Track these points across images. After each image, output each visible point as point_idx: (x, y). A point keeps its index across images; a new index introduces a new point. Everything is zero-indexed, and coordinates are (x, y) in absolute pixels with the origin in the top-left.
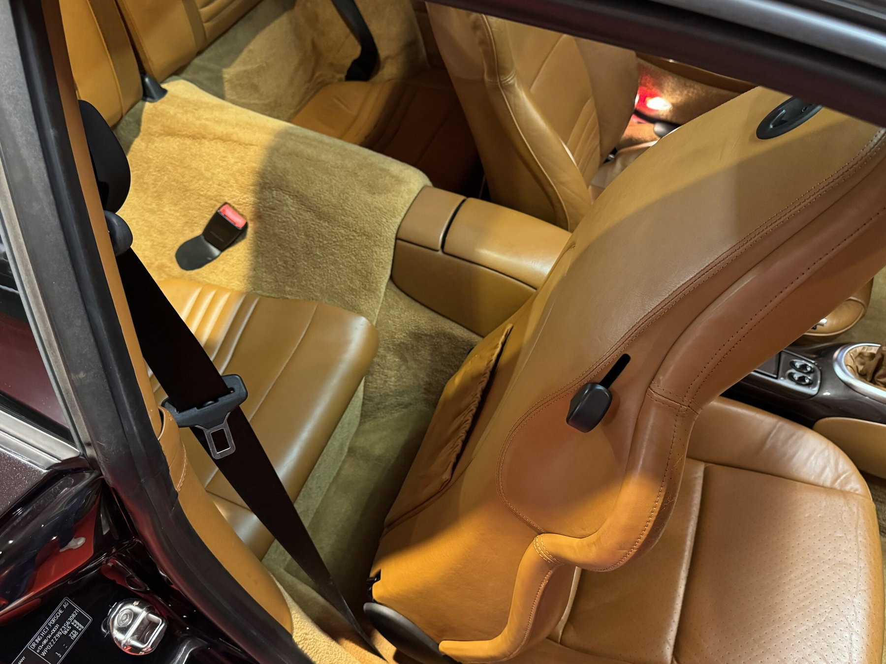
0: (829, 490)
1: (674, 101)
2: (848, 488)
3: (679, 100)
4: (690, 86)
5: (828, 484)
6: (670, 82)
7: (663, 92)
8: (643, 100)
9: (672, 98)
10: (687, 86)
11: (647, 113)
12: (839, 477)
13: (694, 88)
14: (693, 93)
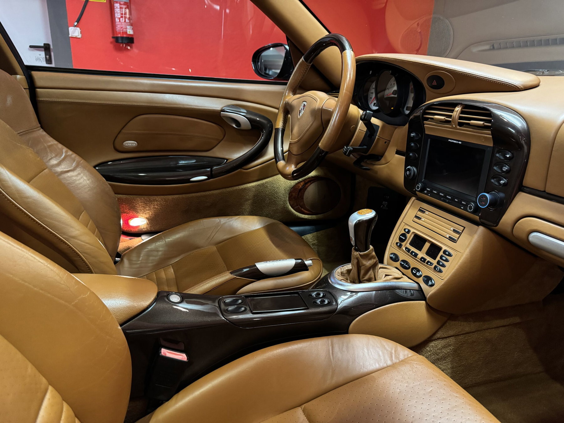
0: (393, 366)
1: (147, 216)
2: (402, 357)
3: (151, 213)
4: (154, 200)
5: (389, 363)
6: (139, 202)
7: (138, 213)
8: (126, 222)
9: (145, 214)
10: (151, 201)
11: (133, 230)
12: (391, 353)
13: (157, 201)
14: (157, 205)
